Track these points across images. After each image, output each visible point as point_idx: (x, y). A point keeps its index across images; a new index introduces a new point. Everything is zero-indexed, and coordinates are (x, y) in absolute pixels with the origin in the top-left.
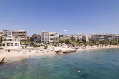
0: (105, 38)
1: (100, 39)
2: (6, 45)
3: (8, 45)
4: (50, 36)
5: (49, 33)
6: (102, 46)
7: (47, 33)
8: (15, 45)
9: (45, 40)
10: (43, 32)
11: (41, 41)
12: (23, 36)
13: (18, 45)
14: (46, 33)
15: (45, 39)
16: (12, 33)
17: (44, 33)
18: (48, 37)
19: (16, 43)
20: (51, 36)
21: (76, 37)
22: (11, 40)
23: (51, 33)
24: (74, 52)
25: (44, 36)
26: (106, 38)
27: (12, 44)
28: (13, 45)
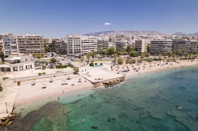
0: (173, 45)
1: (164, 46)
2: (12, 70)
3: (15, 69)
4: (82, 42)
5: (79, 38)
6: (167, 63)
7: (77, 38)
8: (26, 68)
9: (73, 51)
10: (71, 36)
11: (68, 51)
12: (37, 46)
13: (31, 68)
14: (75, 38)
15: (73, 49)
16: (17, 40)
17: (71, 38)
18: (79, 45)
19: (27, 65)
20: (83, 44)
21: (126, 41)
22: (18, 61)
23: (83, 38)
24: (121, 81)
25: (72, 43)
26: (175, 46)
27: (21, 68)
28: (23, 69)
